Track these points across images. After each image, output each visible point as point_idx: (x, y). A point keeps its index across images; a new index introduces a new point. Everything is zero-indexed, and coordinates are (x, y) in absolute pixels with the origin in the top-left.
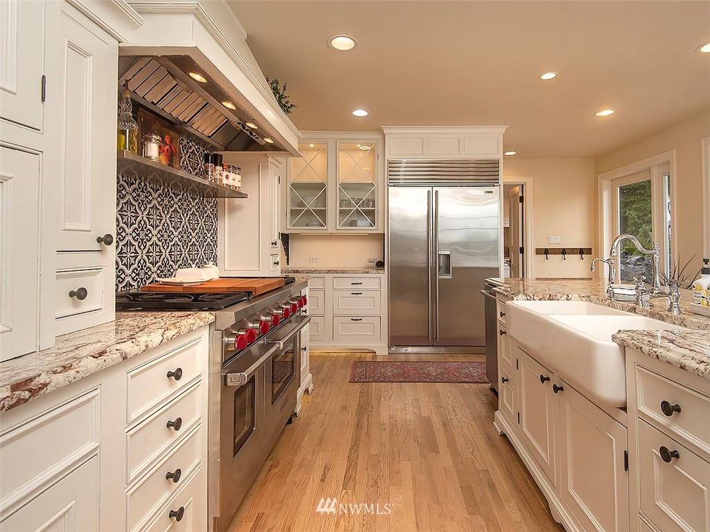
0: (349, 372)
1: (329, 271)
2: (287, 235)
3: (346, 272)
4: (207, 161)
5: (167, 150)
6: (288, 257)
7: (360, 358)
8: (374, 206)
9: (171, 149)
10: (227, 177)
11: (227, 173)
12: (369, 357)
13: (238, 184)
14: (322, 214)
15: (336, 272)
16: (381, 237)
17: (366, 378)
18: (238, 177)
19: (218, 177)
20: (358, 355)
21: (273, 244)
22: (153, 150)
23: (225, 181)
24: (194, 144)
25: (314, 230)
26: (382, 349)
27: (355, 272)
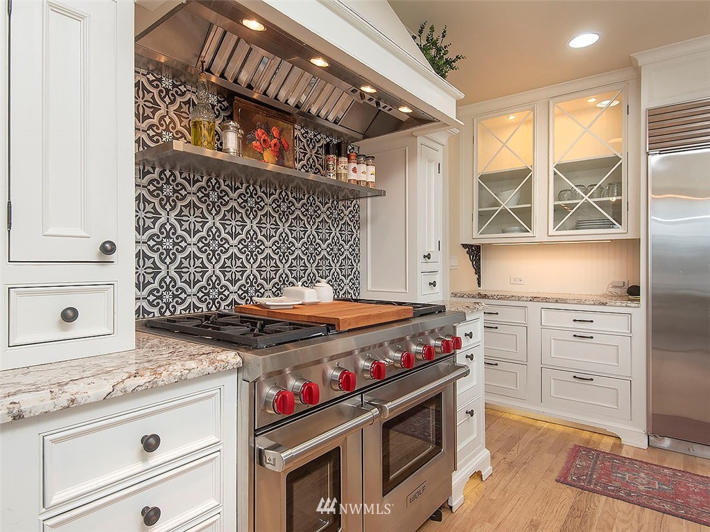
0: (560, 461)
1: (533, 299)
2: (478, 248)
3: (564, 301)
4: (327, 153)
5: (275, 145)
6: (479, 276)
7: (588, 442)
8: (619, 194)
9: (281, 143)
10: (354, 170)
11: (355, 165)
12: (606, 444)
13: (372, 179)
14: (526, 215)
15: (546, 300)
16: (632, 245)
17: (590, 482)
18: (372, 169)
19: (344, 171)
20: (586, 435)
21: (425, 257)
22: (232, 140)
23: (353, 176)
24: (325, 136)
25: (515, 236)
26: (634, 437)
27: (579, 302)
